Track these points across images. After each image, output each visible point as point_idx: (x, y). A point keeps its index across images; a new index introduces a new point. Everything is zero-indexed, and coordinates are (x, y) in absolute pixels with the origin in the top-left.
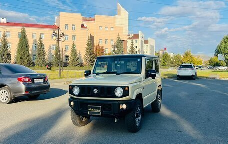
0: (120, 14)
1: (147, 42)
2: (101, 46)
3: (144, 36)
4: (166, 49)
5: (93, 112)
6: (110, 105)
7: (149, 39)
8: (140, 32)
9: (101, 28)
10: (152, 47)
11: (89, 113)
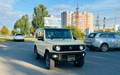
5: (71, 59)
11: (68, 60)
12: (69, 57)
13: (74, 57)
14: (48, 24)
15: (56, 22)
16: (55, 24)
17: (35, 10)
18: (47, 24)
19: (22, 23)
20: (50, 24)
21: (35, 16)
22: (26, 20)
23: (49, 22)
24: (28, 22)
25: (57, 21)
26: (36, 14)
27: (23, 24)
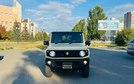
0: (15, 6)
1: (32, 25)
2: (3, 26)
3: (31, 21)
4: (44, 30)
5: (66, 67)
6: (78, 62)
7: (34, 23)
8: (28, 19)
9: (3, 14)
10: (36, 28)
11: (63, 68)
12: (64, 64)
13: (71, 64)
14: (103, 27)
15: (112, 25)
16: (110, 27)
17: (90, 13)
18: (101, 28)
19: (78, 28)
20: (105, 28)
21: (90, 19)
22: (83, 25)
23: (103, 25)
24: (84, 27)
25: (114, 23)
26: (91, 18)
27: (80, 30)
